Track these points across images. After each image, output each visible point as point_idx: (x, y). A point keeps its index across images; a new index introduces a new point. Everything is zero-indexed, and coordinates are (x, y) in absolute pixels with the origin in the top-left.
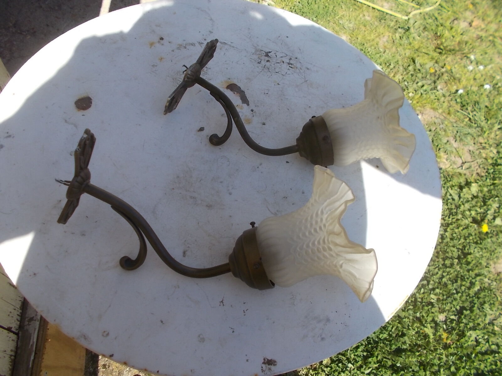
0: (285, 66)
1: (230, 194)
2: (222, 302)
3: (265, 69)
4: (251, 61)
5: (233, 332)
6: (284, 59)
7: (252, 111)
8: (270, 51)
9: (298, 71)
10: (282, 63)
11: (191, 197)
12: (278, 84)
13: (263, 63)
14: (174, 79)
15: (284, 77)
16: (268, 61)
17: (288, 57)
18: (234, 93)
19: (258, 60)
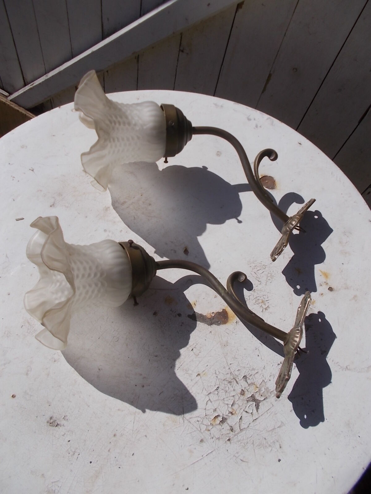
0: (224, 411)
1: (105, 231)
2: (33, 170)
3: (232, 377)
4: (253, 369)
5: (9, 164)
6: (236, 418)
7: (179, 315)
8: (259, 410)
9: (206, 422)
10: (231, 410)
11: (125, 202)
12: (199, 375)
13: (243, 384)
14: (264, 267)
15: (205, 393)
16: (243, 393)
17: (237, 428)
18: (213, 313)
19: (252, 381)
